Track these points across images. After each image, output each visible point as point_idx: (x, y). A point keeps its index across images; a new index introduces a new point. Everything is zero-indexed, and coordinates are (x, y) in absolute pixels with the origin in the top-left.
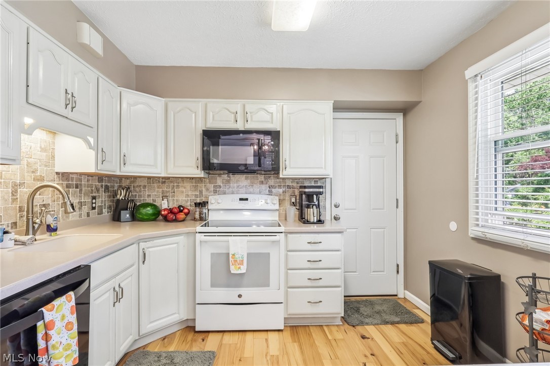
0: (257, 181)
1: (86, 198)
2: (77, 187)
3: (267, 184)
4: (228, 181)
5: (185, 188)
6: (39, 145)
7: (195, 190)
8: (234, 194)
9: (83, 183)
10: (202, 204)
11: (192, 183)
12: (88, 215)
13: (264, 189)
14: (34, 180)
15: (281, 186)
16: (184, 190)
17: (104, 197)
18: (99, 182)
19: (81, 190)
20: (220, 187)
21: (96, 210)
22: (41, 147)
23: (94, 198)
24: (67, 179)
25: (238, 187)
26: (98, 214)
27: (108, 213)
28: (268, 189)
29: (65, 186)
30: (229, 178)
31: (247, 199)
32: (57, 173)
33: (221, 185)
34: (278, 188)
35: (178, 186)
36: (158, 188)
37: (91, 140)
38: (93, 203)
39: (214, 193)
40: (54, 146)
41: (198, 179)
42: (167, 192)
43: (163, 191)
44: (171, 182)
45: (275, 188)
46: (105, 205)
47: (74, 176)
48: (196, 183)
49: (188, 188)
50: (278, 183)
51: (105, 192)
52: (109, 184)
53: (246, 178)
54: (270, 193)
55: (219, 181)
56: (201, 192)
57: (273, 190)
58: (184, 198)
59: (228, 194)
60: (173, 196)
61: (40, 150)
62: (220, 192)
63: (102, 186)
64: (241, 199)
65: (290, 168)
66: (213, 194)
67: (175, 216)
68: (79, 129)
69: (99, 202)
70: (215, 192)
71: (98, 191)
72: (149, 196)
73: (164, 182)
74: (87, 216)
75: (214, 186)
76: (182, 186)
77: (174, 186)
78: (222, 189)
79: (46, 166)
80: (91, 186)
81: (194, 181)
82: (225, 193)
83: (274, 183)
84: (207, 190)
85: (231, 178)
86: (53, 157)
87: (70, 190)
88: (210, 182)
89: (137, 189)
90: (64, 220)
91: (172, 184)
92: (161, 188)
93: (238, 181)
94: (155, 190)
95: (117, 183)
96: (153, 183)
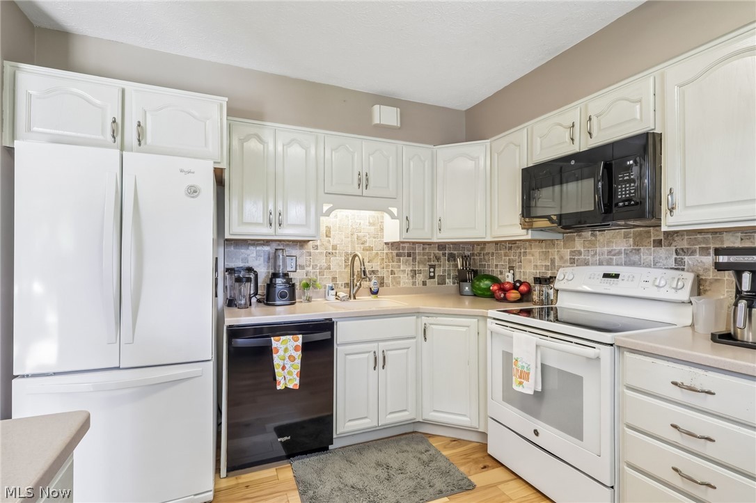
0: (648, 240)
1: (421, 266)
2: (409, 255)
3: (670, 245)
4: (593, 243)
5: (533, 255)
6: (368, 221)
7: (546, 259)
8: (603, 265)
9: (417, 251)
10: (546, 281)
11: (542, 248)
12: (424, 283)
13: (663, 256)
14: (363, 250)
15: (708, 249)
16: (532, 258)
17: (447, 266)
18: (439, 249)
19: (414, 259)
20: (580, 253)
21: (436, 279)
22: (369, 223)
23: (434, 267)
24: (398, 248)
25: (609, 252)
26: (439, 284)
27: (454, 283)
28: (674, 256)
29: (395, 254)
30: (594, 238)
31: (617, 276)
32: (386, 243)
33: (582, 250)
34: (700, 255)
35: (525, 252)
36: (505, 256)
37: (394, 210)
38: (430, 272)
39: (571, 263)
40: (383, 219)
41: (549, 242)
42: (514, 261)
43: (509, 259)
44: (518, 247)
45: (693, 253)
46: (449, 275)
47: (406, 245)
48: (546, 248)
49: (537, 255)
50: (699, 243)
51: (448, 261)
52: (455, 252)
53: (626, 236)
54: (679, 266)
55: (578, 244)
56: (553, 261)
57: (686, 258)
58: (532, 271)
59: (592, 264)
60: (520, 267)
61: (368, 224)
62: (579, 261)
63: (444, 254)
64: (606, 276)
65: (686, 207)
66: (569, 264)
67: (505, 294)
68: (380, 203)
69: (439, 271)
70: (573, 262)
71: (438, 259)
72: (497, 266)
73: (510, 248)
74: (423, 285)
75: (571, 252)
76: (530, 253)
77: (520, 253)
78: (583, 257)
79: (375, 238)
80: (429, 254)
81: (544, 244)
82: (587, 264)
83: (689, 244)
84: (561, 258)
85: (598, 238)
86: (382, 229)
87: (401, 258)
88: (565, 246)
89: (486, 257)
90: (394, 286)
91: (519, 251)
92: (508, 256)
93: (609, 243)
94: (501, 257)
95: (468, 250)
96: (500, 250)
